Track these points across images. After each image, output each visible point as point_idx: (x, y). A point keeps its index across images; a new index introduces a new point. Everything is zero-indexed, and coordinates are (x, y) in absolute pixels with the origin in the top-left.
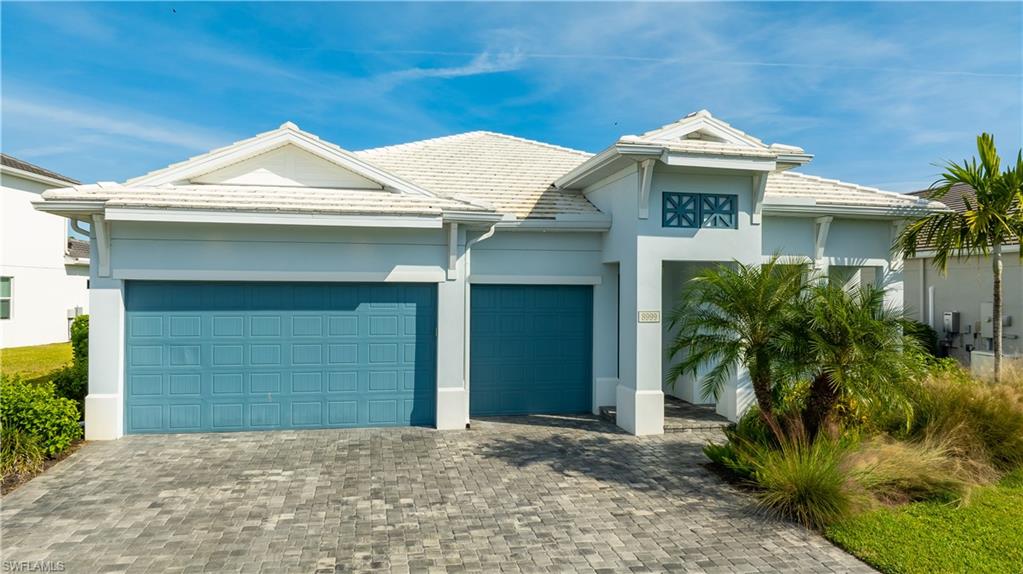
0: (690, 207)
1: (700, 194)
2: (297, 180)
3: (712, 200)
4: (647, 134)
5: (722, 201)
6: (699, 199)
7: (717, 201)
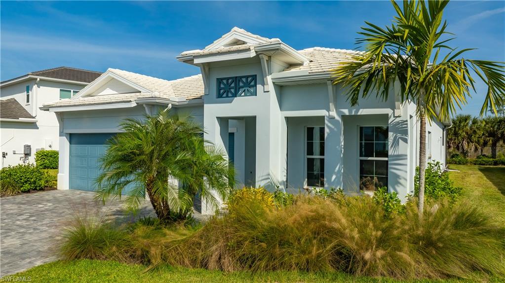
0: (233, 85)
1: (236, 77)
2: (117, 91)
3: (244, 80)
4: (206, 47)
5: (250, 79)
6: (237, 79)
7: (247, 80)
